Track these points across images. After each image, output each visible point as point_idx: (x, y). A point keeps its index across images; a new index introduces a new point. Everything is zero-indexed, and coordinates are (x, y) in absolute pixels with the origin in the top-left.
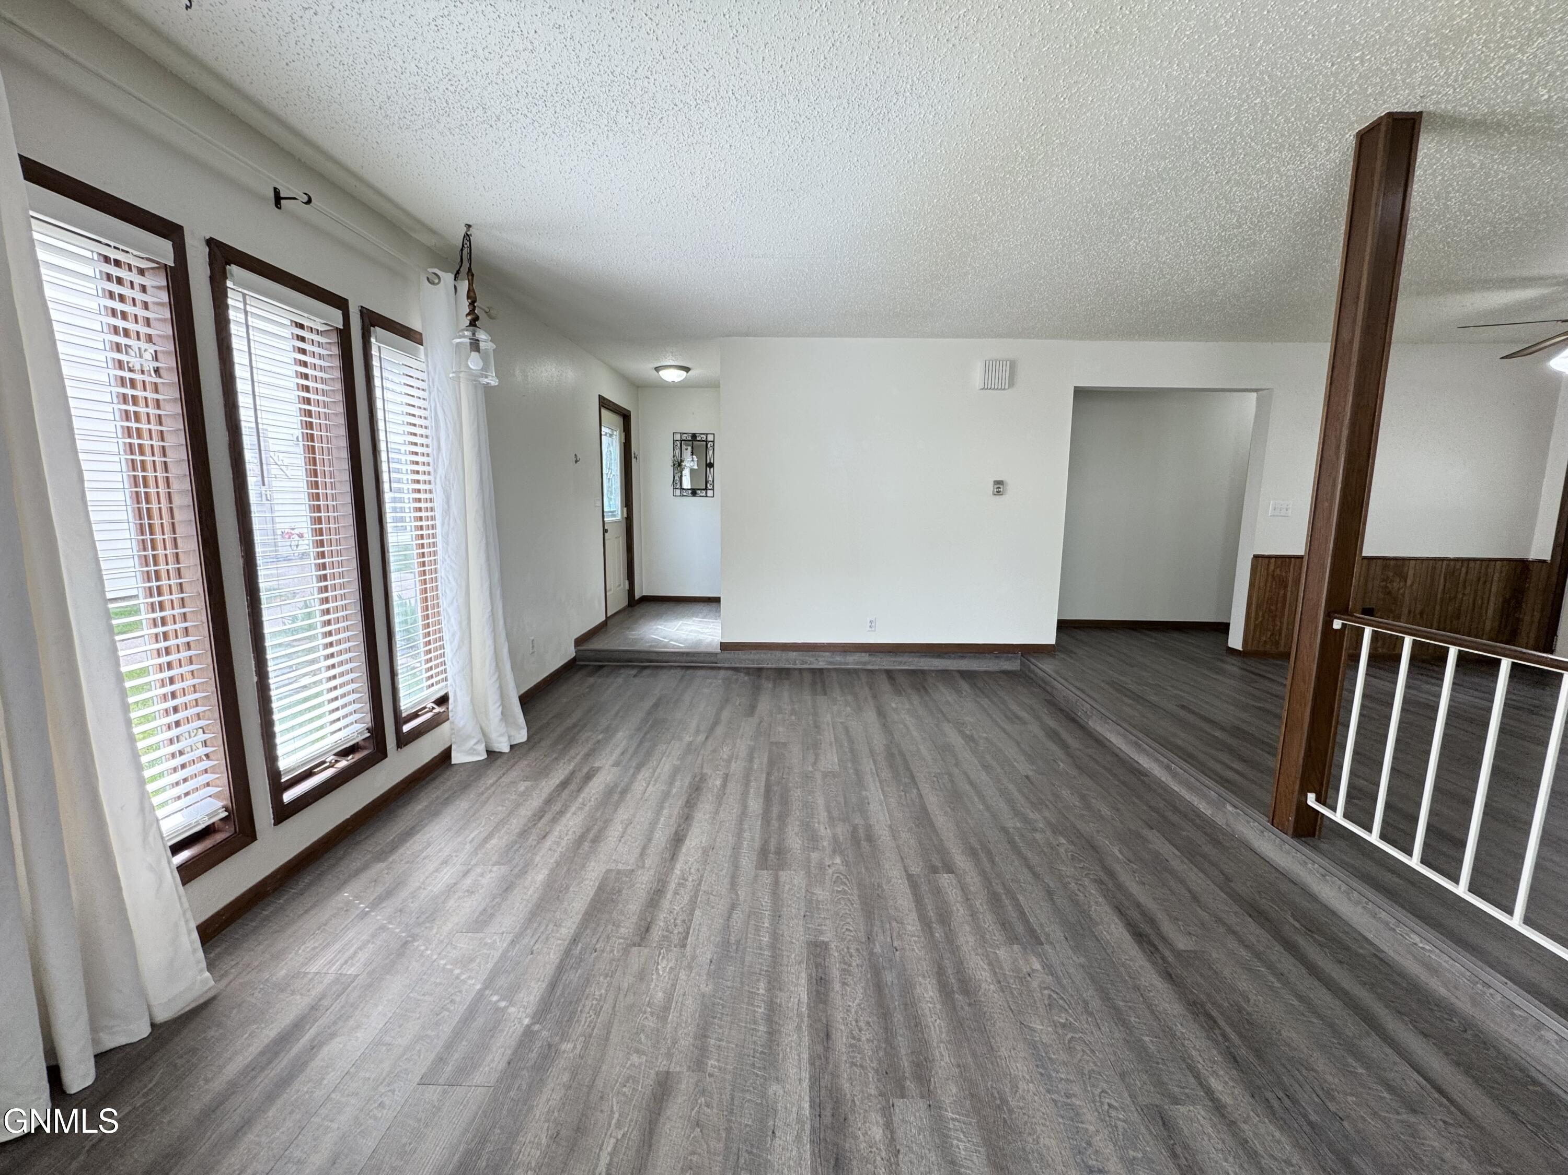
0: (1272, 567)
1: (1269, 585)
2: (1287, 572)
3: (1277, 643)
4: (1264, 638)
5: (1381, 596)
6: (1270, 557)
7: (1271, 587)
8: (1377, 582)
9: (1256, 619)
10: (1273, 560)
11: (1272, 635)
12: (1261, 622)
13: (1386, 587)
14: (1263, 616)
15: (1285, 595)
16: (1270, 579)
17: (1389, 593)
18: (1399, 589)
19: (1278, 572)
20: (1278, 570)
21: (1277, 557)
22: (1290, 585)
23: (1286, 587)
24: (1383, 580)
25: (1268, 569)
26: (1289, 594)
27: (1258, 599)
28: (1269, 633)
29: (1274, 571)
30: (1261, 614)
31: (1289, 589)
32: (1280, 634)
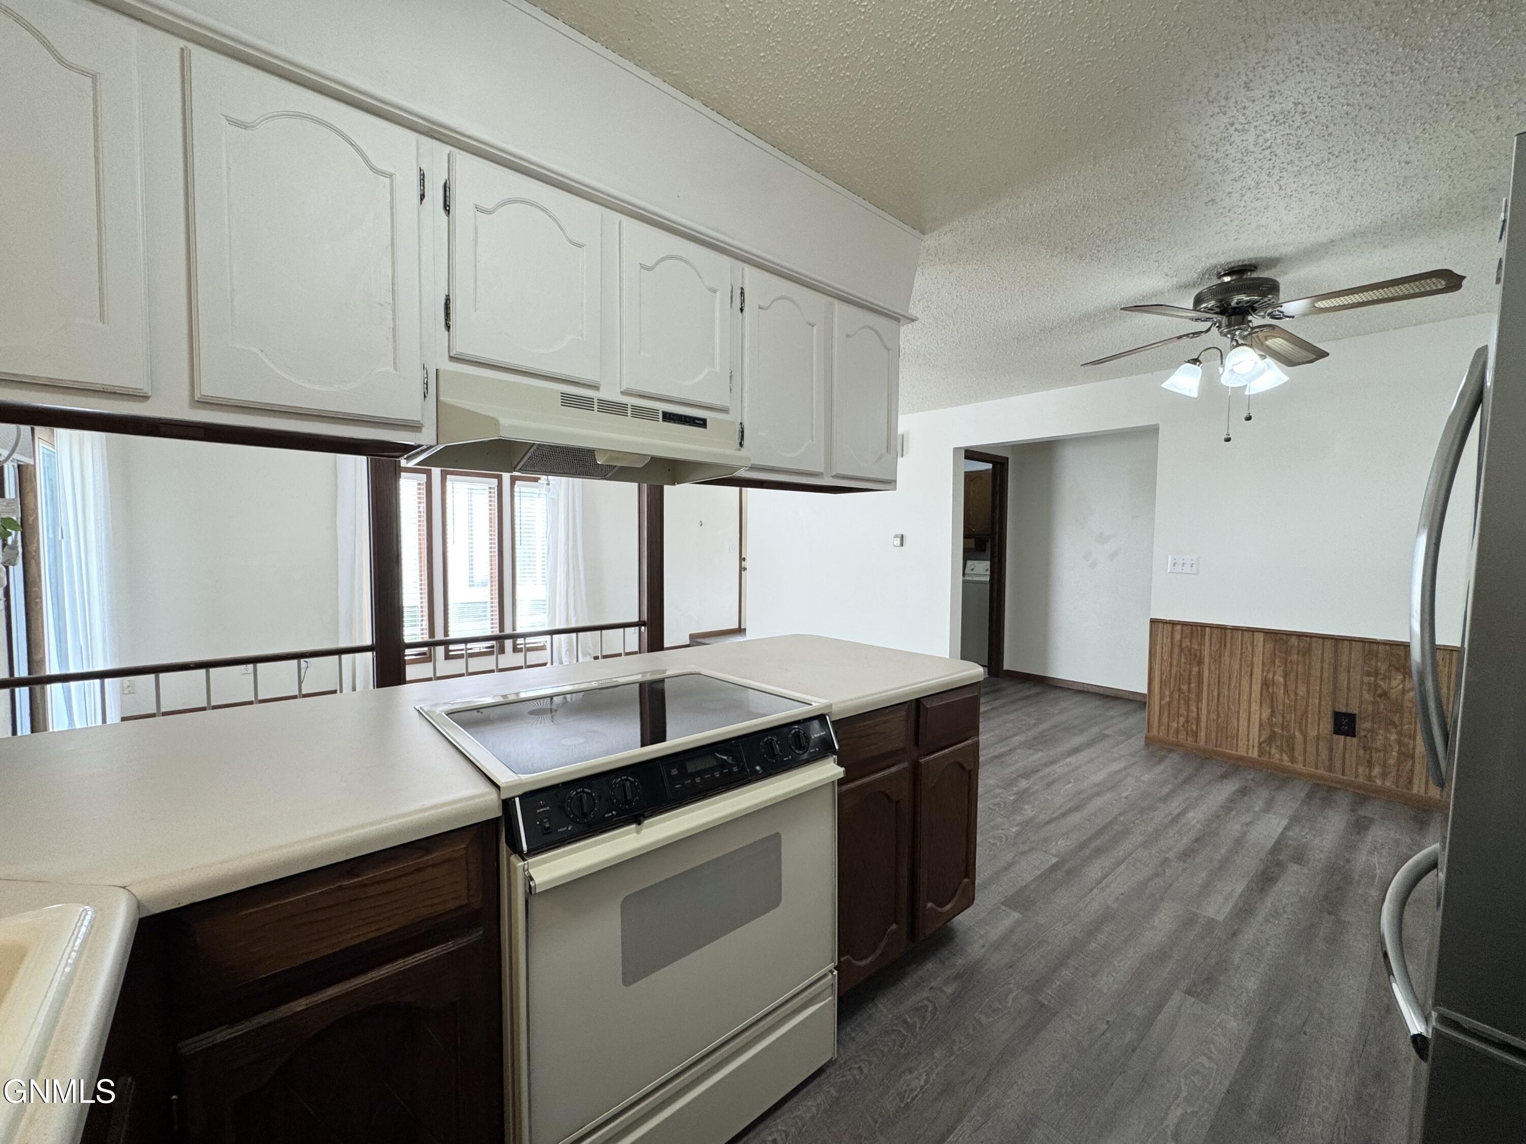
0: (1178, 637)
1: (1175, 657)
2: (1202, 644)
3: (1196, 735)
4: (1175, 725)
5: (1367, 696)
6: (1173, 623)
7: (1179, 661)
8: (1357, 676)
9: (1162, 697)
10: (1179, 627)
11: (1188, 721)
12: (1169, 703)
13: (1377, 686)
14: (1171, 695)
15: (1200, 674)
16: (1176, 651)
17: (1384, 695)
18: (1404, 692)
19: (1186, 643)
20: (1187, 640)
21: (1184, 624)
22: (1207, 660)
23: (1200, 663)
24: (1369, 674)
25: (1172, 638)
26: (1206, 673)
27: (1162, 674)
28: (1182, 720)
29: (1181, 641)
30: (1167, 693)
31: (1206, 666)
32: (1198, 724)
